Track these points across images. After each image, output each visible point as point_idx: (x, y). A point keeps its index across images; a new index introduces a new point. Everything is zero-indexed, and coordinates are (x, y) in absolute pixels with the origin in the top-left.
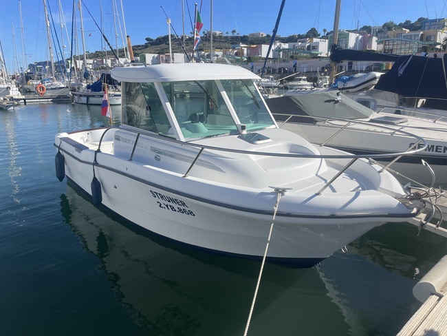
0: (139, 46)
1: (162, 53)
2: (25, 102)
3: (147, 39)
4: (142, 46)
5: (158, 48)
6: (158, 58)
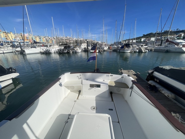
2: (107, 51)
5: (146, 37)
6: (145, 40)
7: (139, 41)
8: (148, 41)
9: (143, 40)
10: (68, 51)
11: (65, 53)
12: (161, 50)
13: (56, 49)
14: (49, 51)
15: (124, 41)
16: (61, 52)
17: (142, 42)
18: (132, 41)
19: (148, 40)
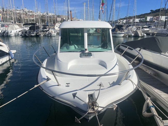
0: (147, 13)
1: (155, 16)
2: (93, 35)
3: (151, 11)
4: (148, 13)
5: (155, 14)
6: (152, 18)
7: (143, 20)
8: (156, 21)
9: (149, 18)
10: (36, 34)
11: (33, 36)
12: (163, 34)
13: (17, 30)
14: (8, 33)
15: (121, 19)
16: (27, 35)
17: (147, 22)
18: (134, 20)
19: (156, 19)
